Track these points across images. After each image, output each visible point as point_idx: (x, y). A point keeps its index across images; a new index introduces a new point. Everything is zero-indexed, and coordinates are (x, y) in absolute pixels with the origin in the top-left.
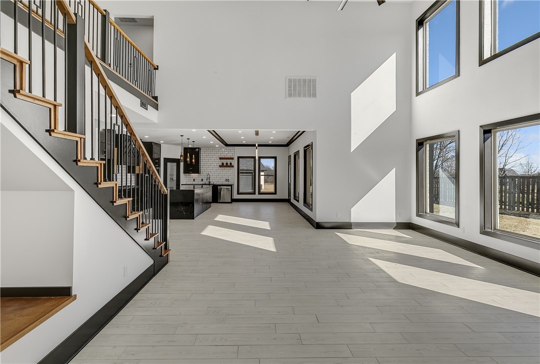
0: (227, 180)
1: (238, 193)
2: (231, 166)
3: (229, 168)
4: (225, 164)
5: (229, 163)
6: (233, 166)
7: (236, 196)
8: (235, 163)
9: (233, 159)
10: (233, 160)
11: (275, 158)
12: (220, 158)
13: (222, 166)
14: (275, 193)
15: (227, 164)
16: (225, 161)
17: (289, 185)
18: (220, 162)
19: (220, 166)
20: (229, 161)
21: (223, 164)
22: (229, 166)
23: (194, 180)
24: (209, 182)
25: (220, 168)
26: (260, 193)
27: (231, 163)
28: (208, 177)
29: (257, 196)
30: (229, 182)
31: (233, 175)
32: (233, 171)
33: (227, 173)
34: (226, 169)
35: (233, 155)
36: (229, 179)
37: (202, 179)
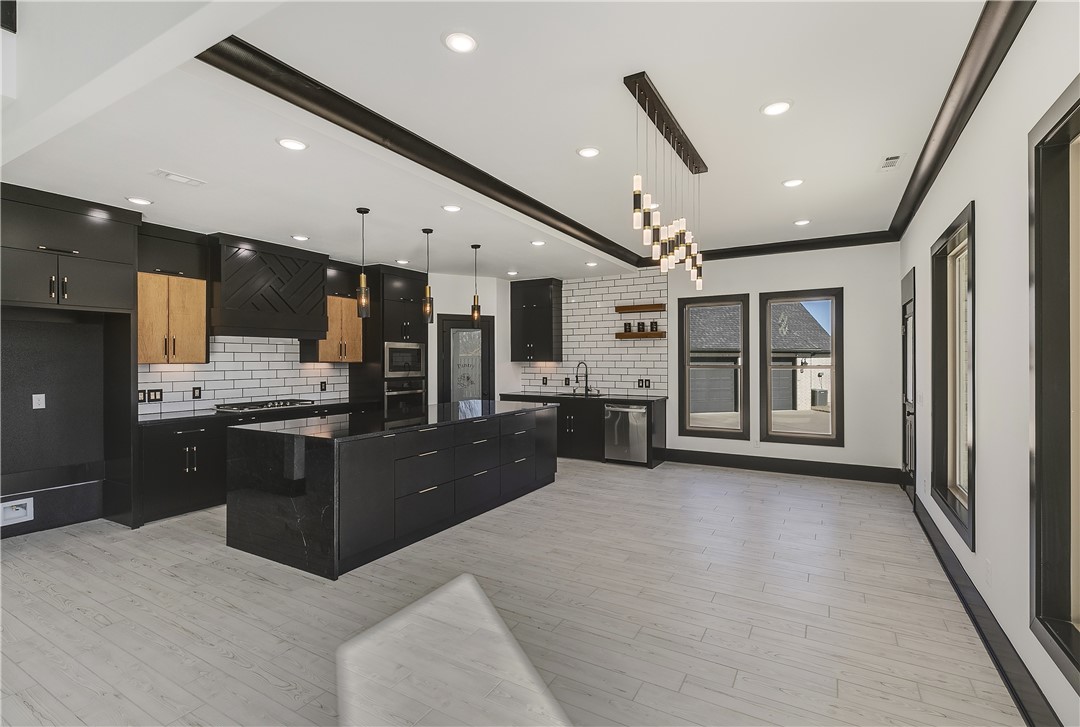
0: (644, 384)
1: (683, 431)
2: (655, 333)
3: (649, 342)
4: (635, 329)
5: (648, 323)
6: (662, 335)
7: (674, 441)
8: (669, 322)
9: (660, 308)
10: (664, 314)
11: (837, 294)
12: (620, 310)
13: (626, 334)
14: (838, 441)
15: (641, 326)
16: (634, 319)
17: (908, 414)
18: (618, 323)
19: (618, 336)
20: (647, 318)
21: (628, 326)
22: (647, 336)
23: (545, 381)
24: (587, 389)
25: (619, 343)
26: (767, 436)
27: (654, 325)
28: (582, 371)
29: (754, 447)
30: (651, 393)
31: (665, 365)
32: (664, 351)
33: (644, 357)
34: (638, 343)
35: (664, 293)
36: (649, 380)
37: (566, 379)
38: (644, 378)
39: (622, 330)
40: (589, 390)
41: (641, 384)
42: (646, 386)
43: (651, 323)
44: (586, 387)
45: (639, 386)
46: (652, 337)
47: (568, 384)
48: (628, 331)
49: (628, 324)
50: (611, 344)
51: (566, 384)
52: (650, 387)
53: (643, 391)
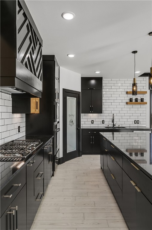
0: (137, 122)
3: (139, 106)
4: (133, 101)
10: (145, 95)
12: (128, 93)
15: (137, 100)
16: (134, 97)
18: (127, 98)
19: (127, 103)
21: (131, 100)
25: (126, 106)
30: (139, 125)
31: (145, 115)
32: (145, 109)
33: (136, 112)
34: (135, 106)
35: (145, 87)
36: (139, 121)
37: (103, 121)
38: (137, 120)
39: (128, 101)
40: (115, 125)
41: (135, 122)
42: (137, 123)
43: (142, 99)
44: (113, 124)
45: (135, 123)
46: (141, 104)
47: (104, 123)
48: (131, 102)
49: (131, 99)
50: (123, 107)
51: (103, 123)
52: (139, 123)
53: (136, 125)
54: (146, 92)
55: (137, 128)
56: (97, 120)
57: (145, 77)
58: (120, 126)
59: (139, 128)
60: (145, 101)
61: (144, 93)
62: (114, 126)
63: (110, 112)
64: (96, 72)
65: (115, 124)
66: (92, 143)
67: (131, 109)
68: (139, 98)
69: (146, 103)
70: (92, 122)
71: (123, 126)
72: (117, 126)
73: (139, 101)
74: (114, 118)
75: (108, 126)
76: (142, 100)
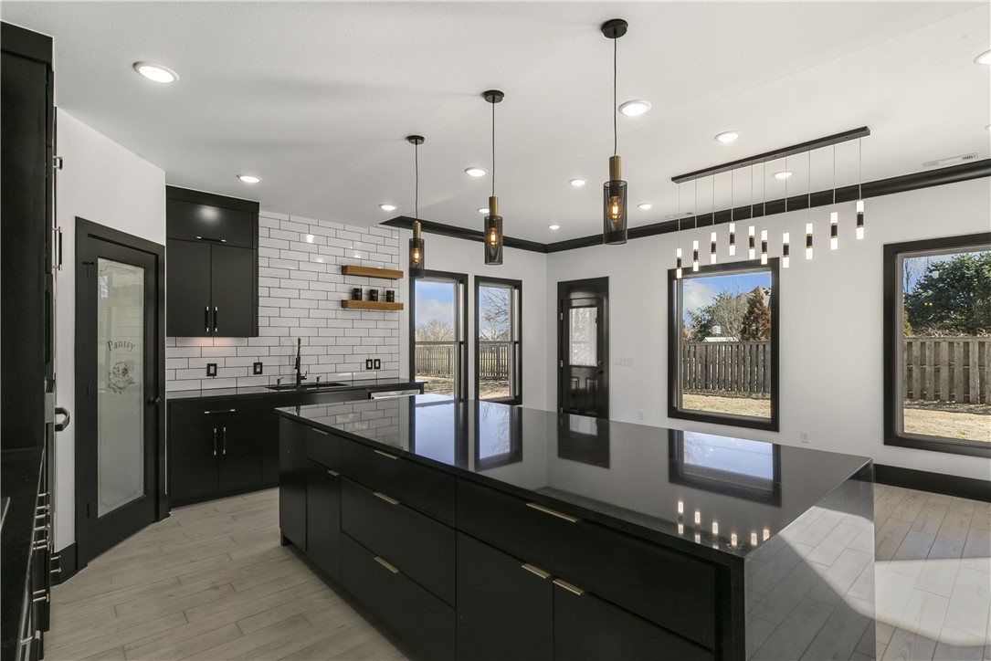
0: (373, 364)
4: (366, 297)
5: (382, 292)
6: (397, 307)
8: (400, 293)
10: (397, 283)
11: (518, 285)
12: (344, 270)
13: (353, 302)
15: (374, 294)
16: (365, 285)
18: (342, 289)
19: (344, 304)
20: (379, 285)
21: (356, 294)
22: (377, 307)
24: (300, 378)
25: (341, 313)
27: (388, 294)
30: (380, 374)
31: (396, 342)
32: (395, 325)
33: (373, 333)
34: (367, 315)
35: (395, 259)
36: (379, 360)
37: (255, 364)
38: (373, 358)
39: (346, 296)
40: (303, 378)
41: (370, 366)
42: (375, 368)
43: (389, 292)
44: (299, 374)
45: (368, 368)
46: (386, 308)
47: (261, 373)
48: (357, 299)
49: (356, 290)
50: (331, 314)
51: (255, 373)
52: (379, 368)
53: (373, 374)
54: (400, 274)
55: (374, 383)
56: (230, 362)
57: (397, 229)
58: (322, 380)
59: (380, 383)
60: (396, 300)
61: (393, 276)
62: (302, 381)
63: (285, 332)
64: (244, 179)
65: (303, 372)
66: (219, 452)
67: (357, 324)
68: (365, 289)
69: (400, 307)
70: (212, 370)
71: (331, 379)
72: (310, 379)
73: (364, 297)
74: (301, 354)
75: (279, 381)
76: (389, 296)
